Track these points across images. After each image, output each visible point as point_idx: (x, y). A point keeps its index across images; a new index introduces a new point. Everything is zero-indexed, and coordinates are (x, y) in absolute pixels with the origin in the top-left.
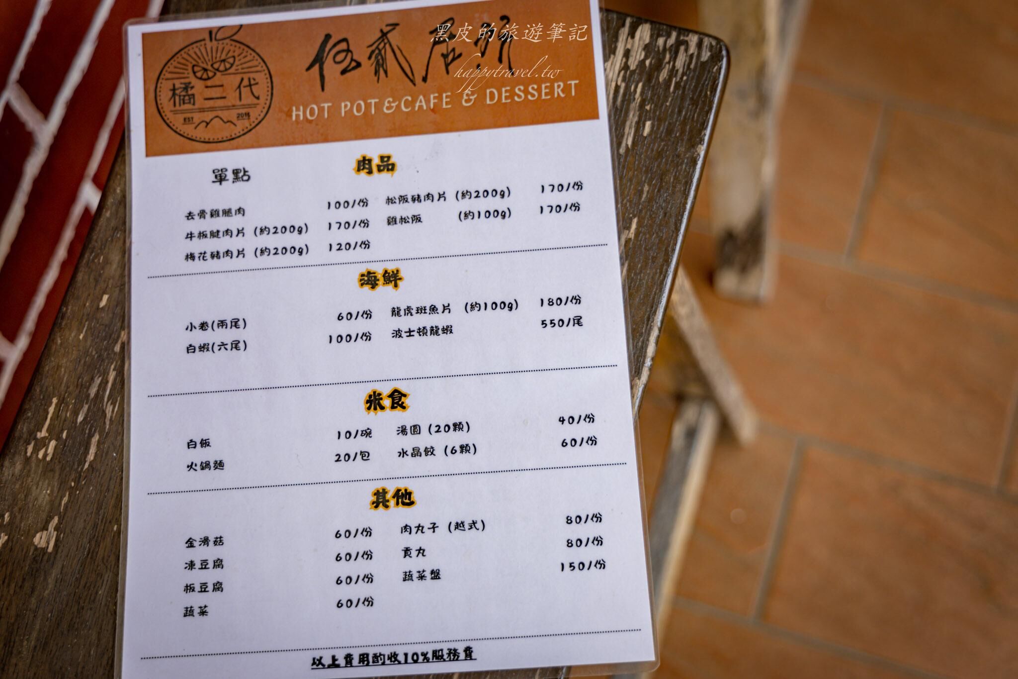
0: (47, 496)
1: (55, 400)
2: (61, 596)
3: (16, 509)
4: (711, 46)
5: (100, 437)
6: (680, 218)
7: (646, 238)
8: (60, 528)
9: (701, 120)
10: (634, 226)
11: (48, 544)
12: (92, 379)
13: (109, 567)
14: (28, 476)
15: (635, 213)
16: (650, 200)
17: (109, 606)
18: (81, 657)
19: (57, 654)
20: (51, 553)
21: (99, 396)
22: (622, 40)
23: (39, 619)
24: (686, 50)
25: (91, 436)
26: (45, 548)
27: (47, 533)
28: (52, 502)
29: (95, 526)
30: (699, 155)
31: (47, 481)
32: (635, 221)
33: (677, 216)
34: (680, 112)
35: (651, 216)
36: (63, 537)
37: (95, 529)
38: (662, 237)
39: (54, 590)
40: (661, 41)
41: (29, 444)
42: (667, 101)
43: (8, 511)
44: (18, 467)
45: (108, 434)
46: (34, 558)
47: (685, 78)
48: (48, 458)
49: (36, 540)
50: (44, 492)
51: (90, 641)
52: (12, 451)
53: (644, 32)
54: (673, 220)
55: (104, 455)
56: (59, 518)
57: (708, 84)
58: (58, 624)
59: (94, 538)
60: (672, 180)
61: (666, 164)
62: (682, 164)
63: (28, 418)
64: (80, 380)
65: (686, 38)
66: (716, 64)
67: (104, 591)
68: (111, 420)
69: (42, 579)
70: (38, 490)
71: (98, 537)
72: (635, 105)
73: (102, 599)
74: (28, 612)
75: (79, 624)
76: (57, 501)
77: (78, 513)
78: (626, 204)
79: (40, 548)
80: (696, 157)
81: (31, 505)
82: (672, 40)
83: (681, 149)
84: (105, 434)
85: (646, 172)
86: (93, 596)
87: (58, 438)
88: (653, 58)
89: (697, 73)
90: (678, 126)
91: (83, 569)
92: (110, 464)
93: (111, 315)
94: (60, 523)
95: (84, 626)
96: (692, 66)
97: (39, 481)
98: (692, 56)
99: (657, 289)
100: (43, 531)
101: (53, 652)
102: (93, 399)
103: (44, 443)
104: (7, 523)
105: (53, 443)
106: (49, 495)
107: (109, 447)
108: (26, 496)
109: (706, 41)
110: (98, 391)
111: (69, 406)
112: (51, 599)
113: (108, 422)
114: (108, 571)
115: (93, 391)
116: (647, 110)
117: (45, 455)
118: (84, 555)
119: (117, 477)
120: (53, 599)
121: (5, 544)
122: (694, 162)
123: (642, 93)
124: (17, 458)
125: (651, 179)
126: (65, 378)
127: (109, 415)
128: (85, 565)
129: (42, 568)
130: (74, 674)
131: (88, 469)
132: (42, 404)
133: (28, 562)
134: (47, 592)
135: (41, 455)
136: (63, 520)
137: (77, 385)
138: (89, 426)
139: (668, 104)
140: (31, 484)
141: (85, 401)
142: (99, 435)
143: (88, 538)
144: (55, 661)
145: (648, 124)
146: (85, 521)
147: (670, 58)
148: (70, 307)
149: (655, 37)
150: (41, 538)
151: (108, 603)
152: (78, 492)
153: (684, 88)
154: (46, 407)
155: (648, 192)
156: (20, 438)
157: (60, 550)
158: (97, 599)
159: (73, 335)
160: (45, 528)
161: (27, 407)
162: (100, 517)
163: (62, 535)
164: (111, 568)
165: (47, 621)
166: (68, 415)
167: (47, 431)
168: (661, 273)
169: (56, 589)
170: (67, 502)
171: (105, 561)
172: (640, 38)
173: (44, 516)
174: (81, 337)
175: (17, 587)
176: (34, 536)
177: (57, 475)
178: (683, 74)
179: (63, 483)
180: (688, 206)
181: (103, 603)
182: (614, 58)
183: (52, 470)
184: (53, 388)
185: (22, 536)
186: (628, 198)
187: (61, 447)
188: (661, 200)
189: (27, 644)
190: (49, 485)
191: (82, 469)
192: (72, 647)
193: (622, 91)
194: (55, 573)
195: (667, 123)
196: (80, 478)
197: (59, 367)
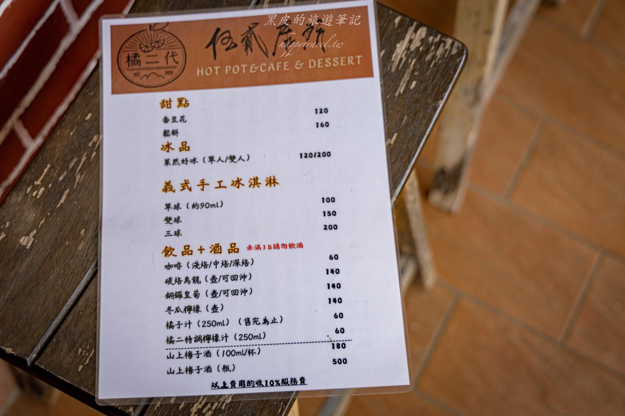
0: (33, 218)
1: (49, 166)
2: (28, 274)
3: (14, 221)
4: (458, 47)
5: (70, 191)
6: (421, 138)
7: (399, 145)
8: (36, 236)
9: (444, 87)
10: (394, 137)
11: (28, 244)
12: (72, 158)
13: (59, 264)
14: (25, 204)
15: (397, 130)
16: (407, 125)
17: (54, 285)
18: (32, 310)
19: (19, 306)
20: (27, 250)
21: (74, 169)
22: (410, 33)
23: (13, 284)
24: (444, 46)
25: (65, 189)
26: (25, 246)
27: (28, 238)
28: (35, 221)
29: (56, 240)
30: (439, 106)
31: (34, 209)
32: (396, 135)
33: (420, 137)
34: (433, 80)
35: (405, 134)
36: (37, 242)
37: (56, 241)
38: (409, 147)
39: (25, 270)
40: (431, 38)
41: (29, 186)
42: (427, 72)
43: (9, 221)
44: (20, 198)
45: (74, 190)
46: (18, 250)
47: (440, 62)
48: (38, 197)
49: (21, 240)
50: (32, 215)
51: (39, 303)
52: (19, 188)
53: (422, 32)
54: (417, 139)
55: (70, 201)
56: (37, 231)
57: (452, 68)
58: (23, 289)
59: (54, 246)
60: (421, 116)
61: (420, 106)
62: (428, 109)
63: (32, 172)
64: (66, 157)
65: (445, 40)
66: (459, 57)
67: (53, 277)
68: (78, 183)
69: (20, 262)
70: (28, 214)
71: (56, 246)
72: (409, 71)
73: (51, 281)
74: (8, 279)
75: (35, 292)
76: (38, 222)
77: (48, 230)
78: (392, 124)
79: (23, 245)
80: (437, 107)
81: (22, 221)
82: (437, 39)
83: (430, 100)
84: (73, 190)
85: (408, 109)
86: (46, 278)
87: (46, 187)
88: (424, 47)
89: (447, 60)
90: (431, 87)
91: (44, 262)
92: (72, 207)
93: (90, 125)
94: (37, 233)
95: (37, 293)
96: (446, 56)
97: (30, 208)
98: (446, 50)
99: (400, 175)
100: (26, 236)
101: (16, 305)
102: (70, 170)
103: (37, 188)
104: (7, 227)
105: (42, 189)
106: (34, 217)
107: (73, 198)
108: (21, 215)
109: (456, 44)
110: (74, 166)
111: (56, 171)
112: (22, 274)
113: (76, 184)
114: (58, 266)
115: (71, 165)
116: (415, 75)
117: (37, 195)
118: (46, 254)
119: (74, 216)
120: (24, 275)
121: (3, 239)
122: (435, 109)
123: (415, 65)
124: (20, 193)
125: (410, 114)
126: (57, 155)
127: (77, 180)
128: (46, 260)
129: (21, 256)
130: (26, 319)
131: (59, 208)
132: (41, 166)
133: (14, 252)
134: (21, 270)
135: (34, 194)
136: (39, 233)
137: (63, 159)
138: (65, 184)
139: (427, 74)
140: (26, 209)
141: (66, 170)
142: (70, 190)
143: (51, 245)
144: (17, 310)
145: (414, 83)
146: (51, 236)
147: (434, 49)
148: (68, 116)
149: (428, 35)
150: (24, 240)
151: (54, 284)
152: (50, 219)
153: (439, 67)
154: (43, 168)
155: (406, 120)
156: (25, 182)
157: (33, 249)
158: (48, 280)
159: (67, 131)
160: (28, 235)
161: (33, 166)
162: (60, 235)
163: (36, 241)
164: (60, 264)
165: (17, 286)
166: (55, 175)
167: (41, 181)
168: (404, 166)
169: (26, 270)
170: (43, 223)
171: (57, 260)
172: (420, 35)
173: (29, 228)
174: (71, 134)
175: (4, 264)
176: (21, 238)
177: (41, 206)
178: (440, 59)
179: (43, 212)
180: (427, 133)
181: (51, 283)
182: (403, 43)
183: (39, 204)
184: (50, 159)
185: (14, 236)
186: (395, 121)
187: (47, 192)
188: (413, 126)
189: (3, 297)
190: (35, 211)
191: (56, 206)
192: (29, 304)
193: (403, 61)
194: (28, 261)
195: (425, 85)
196: (53, 211)
197: (55, 148)
